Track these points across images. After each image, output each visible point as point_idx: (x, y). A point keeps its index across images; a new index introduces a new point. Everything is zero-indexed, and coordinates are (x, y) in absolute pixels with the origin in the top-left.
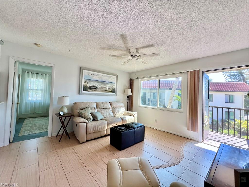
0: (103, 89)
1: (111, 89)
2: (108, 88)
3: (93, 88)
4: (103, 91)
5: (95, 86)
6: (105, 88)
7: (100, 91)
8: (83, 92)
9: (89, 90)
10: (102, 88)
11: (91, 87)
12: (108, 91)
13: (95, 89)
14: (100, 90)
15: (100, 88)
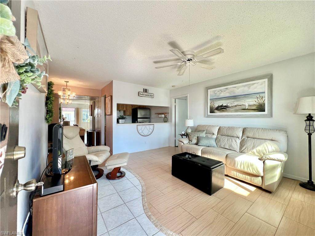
0: (237, 108)
1: (254, 105)
2: (247, 105)
3: (222, 108)
4: (236, 111)
5: (224, 105)
6: (241, 105)
7: (231, 112)
8: (209, 114)
9: (216, 111)
10: (236, 106)
11: (219, 107)
12: (248, 109)
13: (224, 110)
14: (231, 109)
15: (232, 106)
